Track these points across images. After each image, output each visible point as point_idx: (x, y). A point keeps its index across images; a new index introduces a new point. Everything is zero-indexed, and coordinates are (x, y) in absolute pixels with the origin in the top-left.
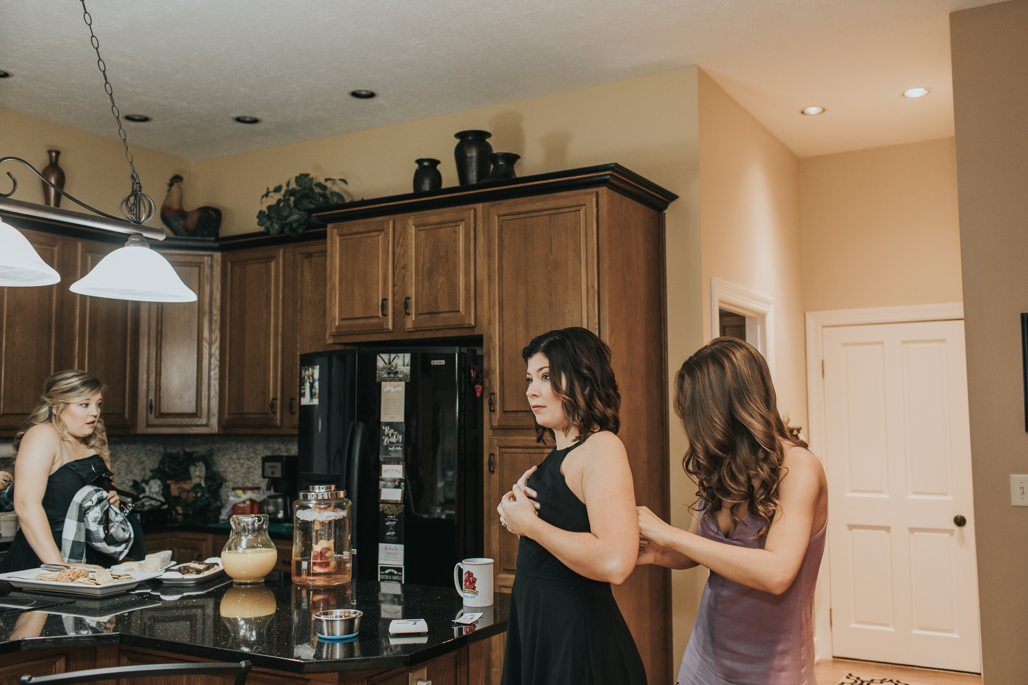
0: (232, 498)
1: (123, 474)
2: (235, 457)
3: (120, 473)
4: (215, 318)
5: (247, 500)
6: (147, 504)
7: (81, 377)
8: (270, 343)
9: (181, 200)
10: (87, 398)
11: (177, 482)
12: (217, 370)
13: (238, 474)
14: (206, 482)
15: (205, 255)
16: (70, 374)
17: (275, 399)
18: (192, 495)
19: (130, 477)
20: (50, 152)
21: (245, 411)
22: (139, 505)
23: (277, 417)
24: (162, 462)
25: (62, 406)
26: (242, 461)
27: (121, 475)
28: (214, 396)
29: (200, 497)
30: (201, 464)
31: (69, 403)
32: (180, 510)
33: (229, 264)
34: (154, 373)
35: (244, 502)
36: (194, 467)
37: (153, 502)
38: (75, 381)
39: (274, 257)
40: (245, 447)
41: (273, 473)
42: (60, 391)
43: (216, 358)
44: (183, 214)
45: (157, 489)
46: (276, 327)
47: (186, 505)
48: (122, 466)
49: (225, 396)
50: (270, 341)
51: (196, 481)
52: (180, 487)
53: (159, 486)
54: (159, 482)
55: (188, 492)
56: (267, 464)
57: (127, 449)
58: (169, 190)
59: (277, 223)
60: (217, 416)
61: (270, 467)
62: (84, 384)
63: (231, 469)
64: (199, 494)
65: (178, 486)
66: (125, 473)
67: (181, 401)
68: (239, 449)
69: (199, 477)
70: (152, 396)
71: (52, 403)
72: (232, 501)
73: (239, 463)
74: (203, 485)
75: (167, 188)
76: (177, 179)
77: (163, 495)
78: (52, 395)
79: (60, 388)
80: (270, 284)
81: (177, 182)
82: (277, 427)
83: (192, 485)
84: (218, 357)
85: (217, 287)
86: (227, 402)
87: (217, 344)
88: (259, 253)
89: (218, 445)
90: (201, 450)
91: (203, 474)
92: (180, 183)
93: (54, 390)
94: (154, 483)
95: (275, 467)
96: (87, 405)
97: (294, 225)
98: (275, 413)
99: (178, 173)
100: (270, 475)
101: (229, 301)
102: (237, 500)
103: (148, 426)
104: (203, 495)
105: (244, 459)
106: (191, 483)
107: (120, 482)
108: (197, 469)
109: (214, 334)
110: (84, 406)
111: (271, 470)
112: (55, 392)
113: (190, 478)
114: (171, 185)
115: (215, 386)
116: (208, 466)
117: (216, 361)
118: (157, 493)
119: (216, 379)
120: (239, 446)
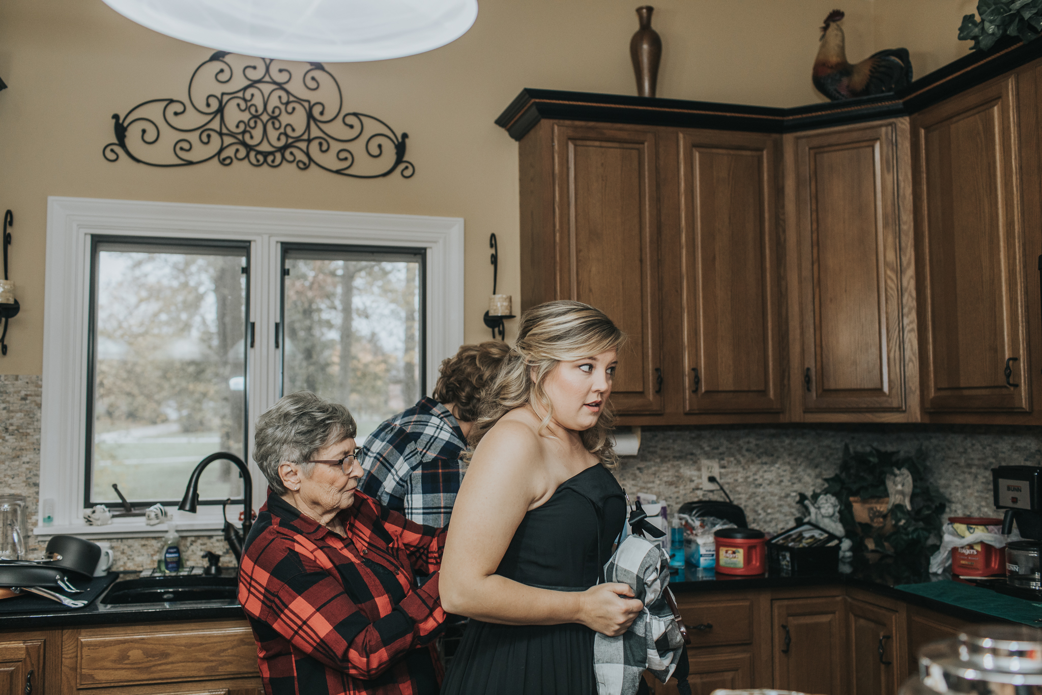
0: (947, 538)
1: (786, 483)
2: (962, 462)
3: (781, 481)
4: (904, 227)
5: (977, 543)
6: (807, 535)
7: (583, 314)
8: (999, 255)
9: (842, 48)
10: (591, 353)
11: (864, 501)
12: (914, 315)
13: (969, 491)
14: (912, 502)
15: (881, 126)
16: (562, 308)
17: (1015, 359)
18: (891, 522)
19: (798, 487)
20: (639, 10)
21: (963, 384)
22: (794, 537)
23: (1020, 391)
24: (845, 467)
25: (545, 365)
26: (974, 470)
27: (783, 484)
28: (911, 360)
29: (905, 528)
30: (905, 471)
31: (559, 361)
32: (871, 545)
33: (922, 131)
34: (812, 327)
35: (971, 546)
36: (892, 477)
37: (817, 534)
38: (571, 321)
39: (998, 98)
40: (978, 446)
41: (1015, 500)
42: (546, 336)
43: (910, 295)
44: (845, 69)
45: (831, 511)
46: (1010, 224)
47: (880, 538)
48: (785, 471)
49: (928, 358)
50: (999, 251)
51: (894, 499)
52: (872, 509)
53: (835, 506)
54: (833, 500)
55: (885, 517)
56: (1003, 483)
57: (790, 444)
58: (823, 37)
59: (991, 22)
60: (918, 392)
61: (1009, 488)
62: (587, 327)
63: (957, 483)
64: (902, 522)
65: (867, 506)
66: (789, 481)
67: (856, 369)
68: (969, 450)
69: (902, 493)
70: (811, 363)
71: (528, 358)
72: (948, 543)
73: (970, 473)
74: (909, 507)
75: (819, 34)
76: (836, 16)
77: (842, 520)
78: (531, 343)
79: (543, 331)
80: (994, 149)
81: (834, 21)
82: (1024, 413)
83: (890, 506)
84: (914, 294)
85: (906, 175)
86: (932, 368)
87: (911, 272)
88: (971, 97)
89: (935, 441)
90: (906, 448)
91: (909, 489)
92: (838, 23)
93: (534, 335)
94: (824, 501)
95: (1018, 489)
96: (591, 367)
97: (1027, 15)
98: (1017, 386)
99: (836, 8)
100: (1010, 504)
101: (925, 196)
102: (958, 542)
103: (807, 411)
104: (908, 524)
105: (979, 467)
106: (887, 503)
107: (783, 495)
108: (898, 479)
109: (906, 256)
110: (586, 368)
111: (1012, 494)
112: (536, 337)
113: (887, 495)
114: (825, 29)
115: (910, 341)
116: (919, 476)
117: (910, 299)
118: (831, 517)
119: (911, 331)
120: (968, 443)
